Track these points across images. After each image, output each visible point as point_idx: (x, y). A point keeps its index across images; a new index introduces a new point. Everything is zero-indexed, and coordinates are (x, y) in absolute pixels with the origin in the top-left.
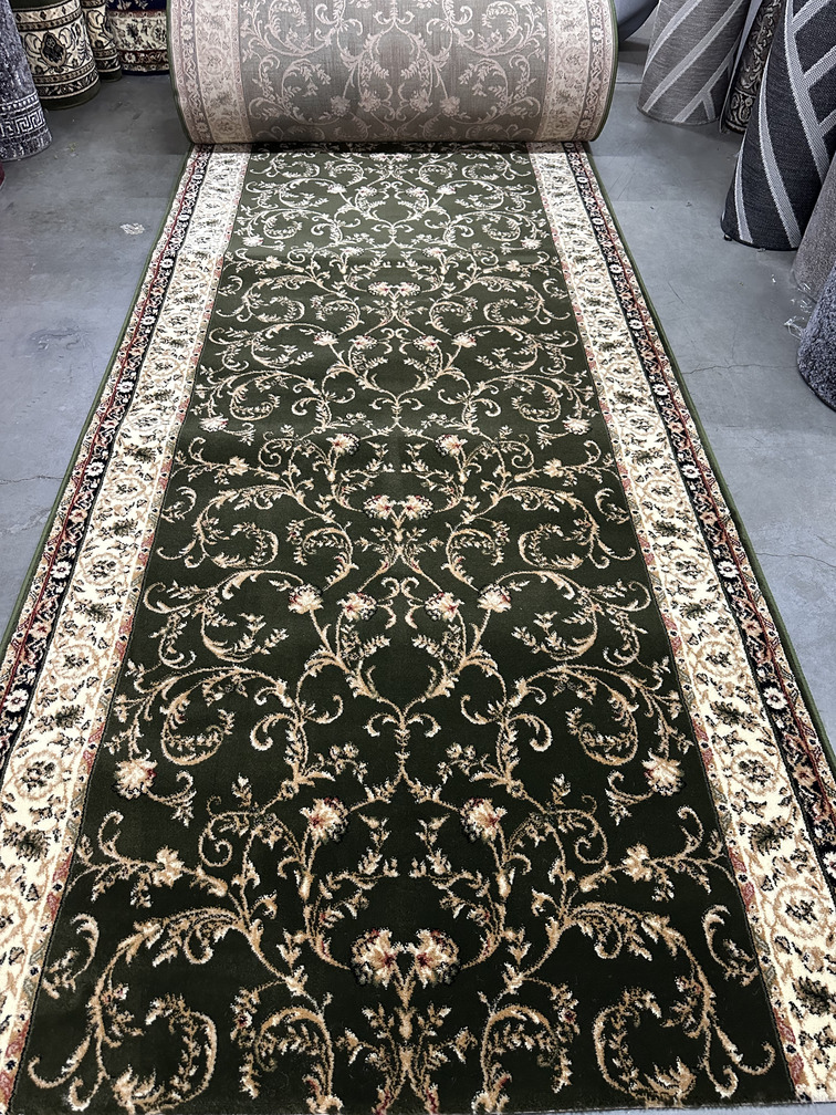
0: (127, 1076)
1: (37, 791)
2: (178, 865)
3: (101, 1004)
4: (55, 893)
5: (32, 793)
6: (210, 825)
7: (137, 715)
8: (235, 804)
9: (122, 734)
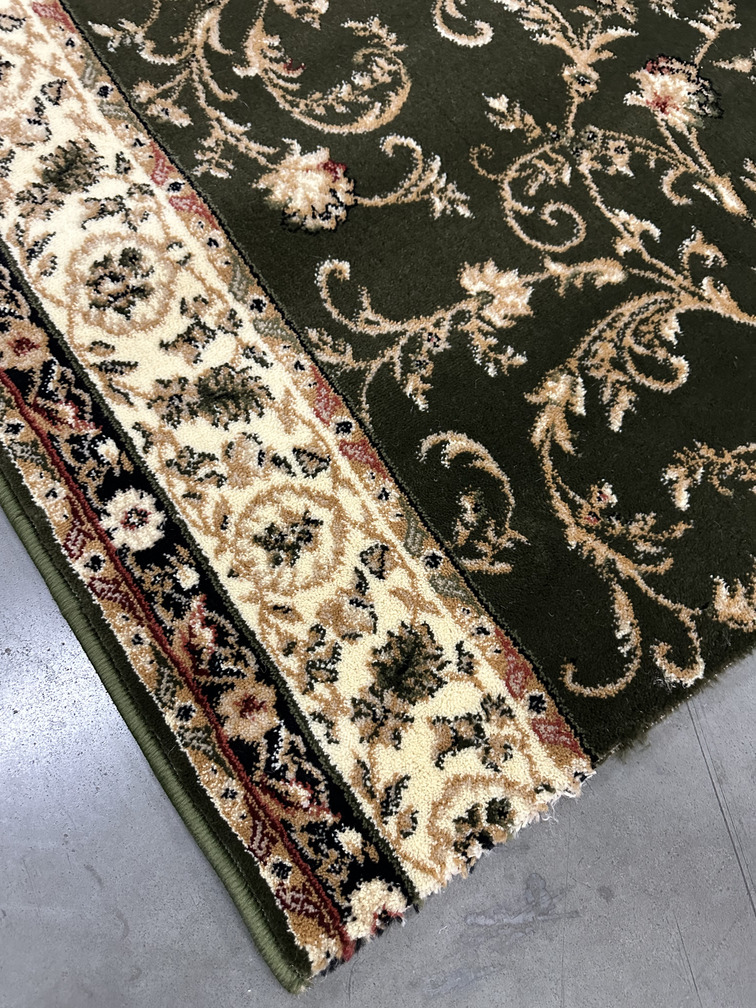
0: (723, 591)
1: (141, 309)
2: (511, 278)
3: (589, 530)
4: (348, 437)
5: (137, 319)
6: (507, 193)
7: (202, 102)
8: (516, 143)
9: (209, 143)
